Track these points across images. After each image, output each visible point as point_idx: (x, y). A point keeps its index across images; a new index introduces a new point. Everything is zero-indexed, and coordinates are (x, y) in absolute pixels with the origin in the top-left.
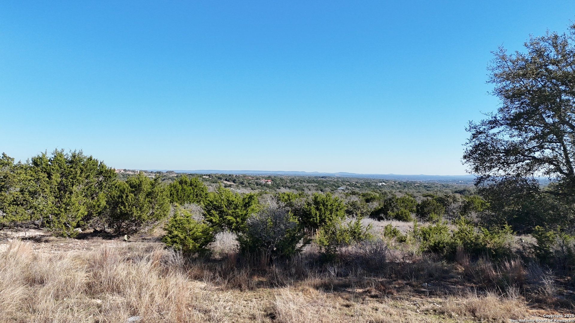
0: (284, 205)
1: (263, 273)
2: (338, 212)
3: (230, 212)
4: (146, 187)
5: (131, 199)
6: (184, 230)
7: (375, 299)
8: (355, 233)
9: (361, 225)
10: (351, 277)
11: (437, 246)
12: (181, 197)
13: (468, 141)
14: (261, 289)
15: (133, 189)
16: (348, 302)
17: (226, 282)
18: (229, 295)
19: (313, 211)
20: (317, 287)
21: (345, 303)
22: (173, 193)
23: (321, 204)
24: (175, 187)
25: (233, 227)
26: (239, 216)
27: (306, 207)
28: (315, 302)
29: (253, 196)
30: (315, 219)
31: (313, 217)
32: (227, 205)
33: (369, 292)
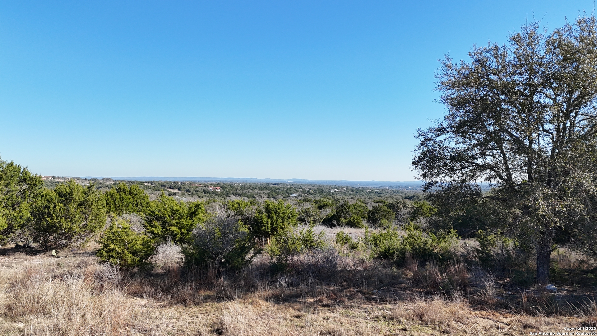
0: (233, 214)
1: (210, 286)
2: (290, 220)
3: (174, 222)
4: (78, 196)
5: (60, 209)
6: (122, 243)
7: (326, 308)
8: (307, 241)
9: (313, 233)
10: (303, 287)
11: (387, 252)
12: (118, 207)
13: (417, 148)
14: (208, 304)
15: (63, 199)
16: (299, 313)
17: (169, 297)
18: (172, 311)
19: (265, 219)
20: (267, 299)
21: (296, 314)
22: (110, 202)
23: (273, 212)
24: (112, 196)
25: (177, 239)
26: (183, 227)
27: (258, 215)
28: (265, 314)
29: (200, 205)
30: (266, 227)
31: (265, 226)
32: (170, 215)
33: (321, 301)
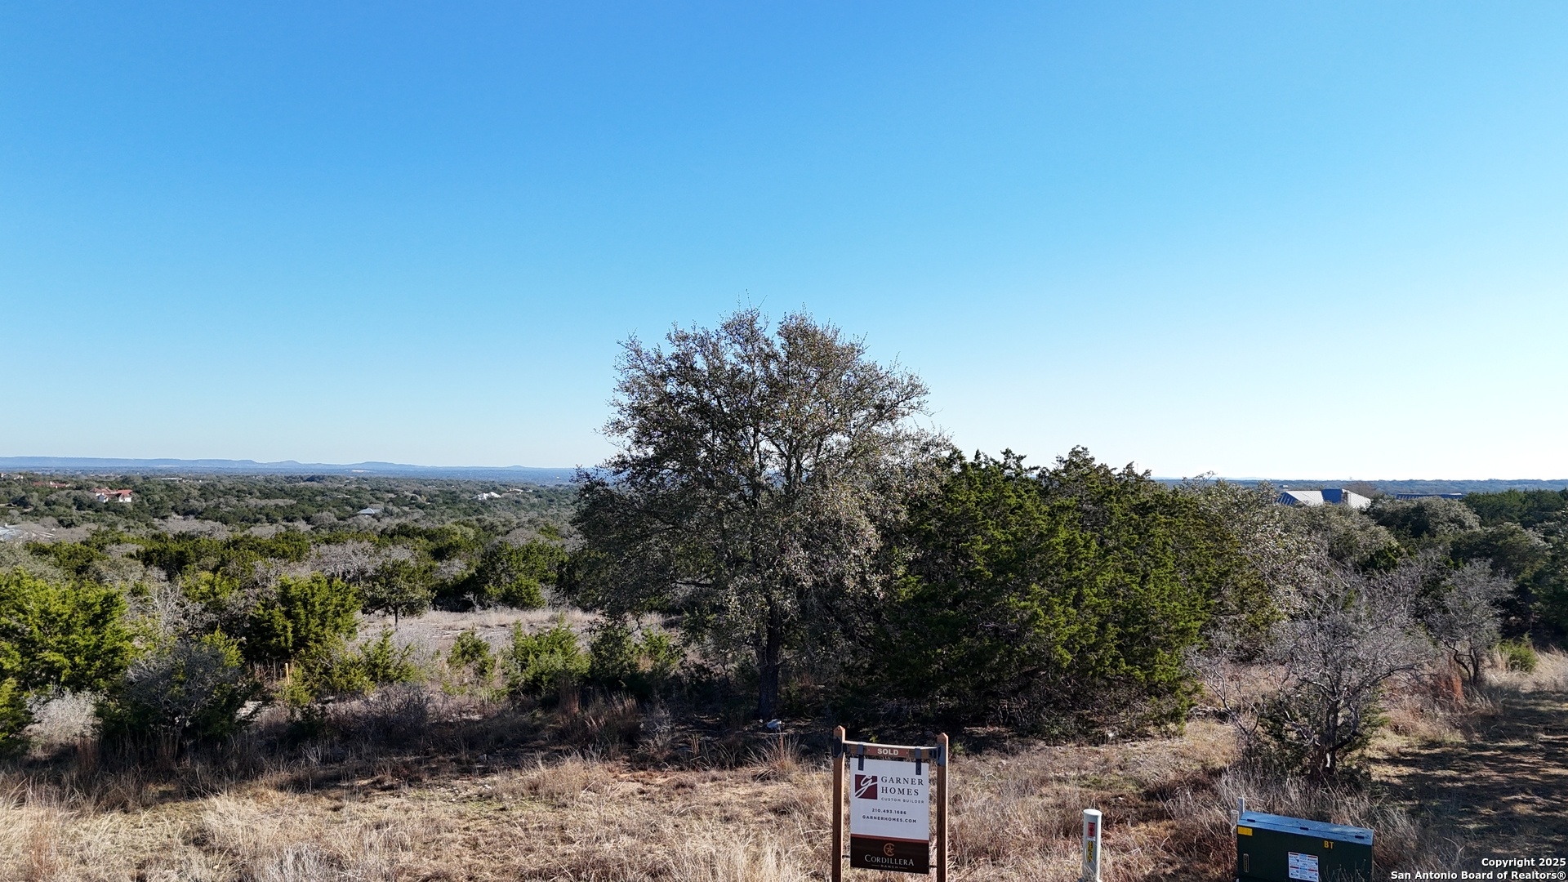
0: (199, 609)
1: (168, 775)
2: (339, 620)
3: (52, 641)
7: (388, 792)
8: (376, 666)
10: (352, 761)
11: (538, 680)
14: (168, 805)
16: (337, 803)
17: (94, 799)
19: (279, 620)
20: (281, 788)
21: (332, 806)
23: (299, 603)
25: (62, 679)
26: (78, 652)
27: (261, 612)
28: (278, 811)
29: (115, 596)
30: (282, 638)
31: (278, 636)
32: (42, 624)
33: (379, 782)
